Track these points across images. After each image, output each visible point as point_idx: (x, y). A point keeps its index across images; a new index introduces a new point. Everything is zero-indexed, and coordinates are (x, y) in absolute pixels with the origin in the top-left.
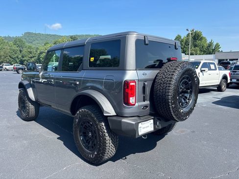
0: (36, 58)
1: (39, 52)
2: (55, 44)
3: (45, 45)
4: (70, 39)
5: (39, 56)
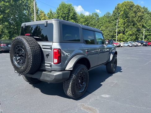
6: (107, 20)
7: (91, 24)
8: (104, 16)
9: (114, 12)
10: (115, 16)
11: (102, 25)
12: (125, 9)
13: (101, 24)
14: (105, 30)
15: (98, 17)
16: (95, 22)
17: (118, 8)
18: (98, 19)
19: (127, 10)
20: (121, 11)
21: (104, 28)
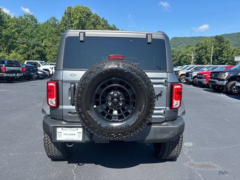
0: (177, 61)
1: (180, 55)
2: (197, 46)
3: (187, 48)
4: (215, 40)
5: (180, 59)
6: (54, 30)
7: (25, 34)
8: (48, 22)
9: (63, 19)
10: (66, 25)
11: (45, 38)
12: (80, 17)
13: (42, 35)
14: (51, 47)
15: (36, 22)
16: (32, 31)
17: (70, 14)
18: (36, 26)
19: (83, 18)
20: (74, 19)
21: (49, 44)
